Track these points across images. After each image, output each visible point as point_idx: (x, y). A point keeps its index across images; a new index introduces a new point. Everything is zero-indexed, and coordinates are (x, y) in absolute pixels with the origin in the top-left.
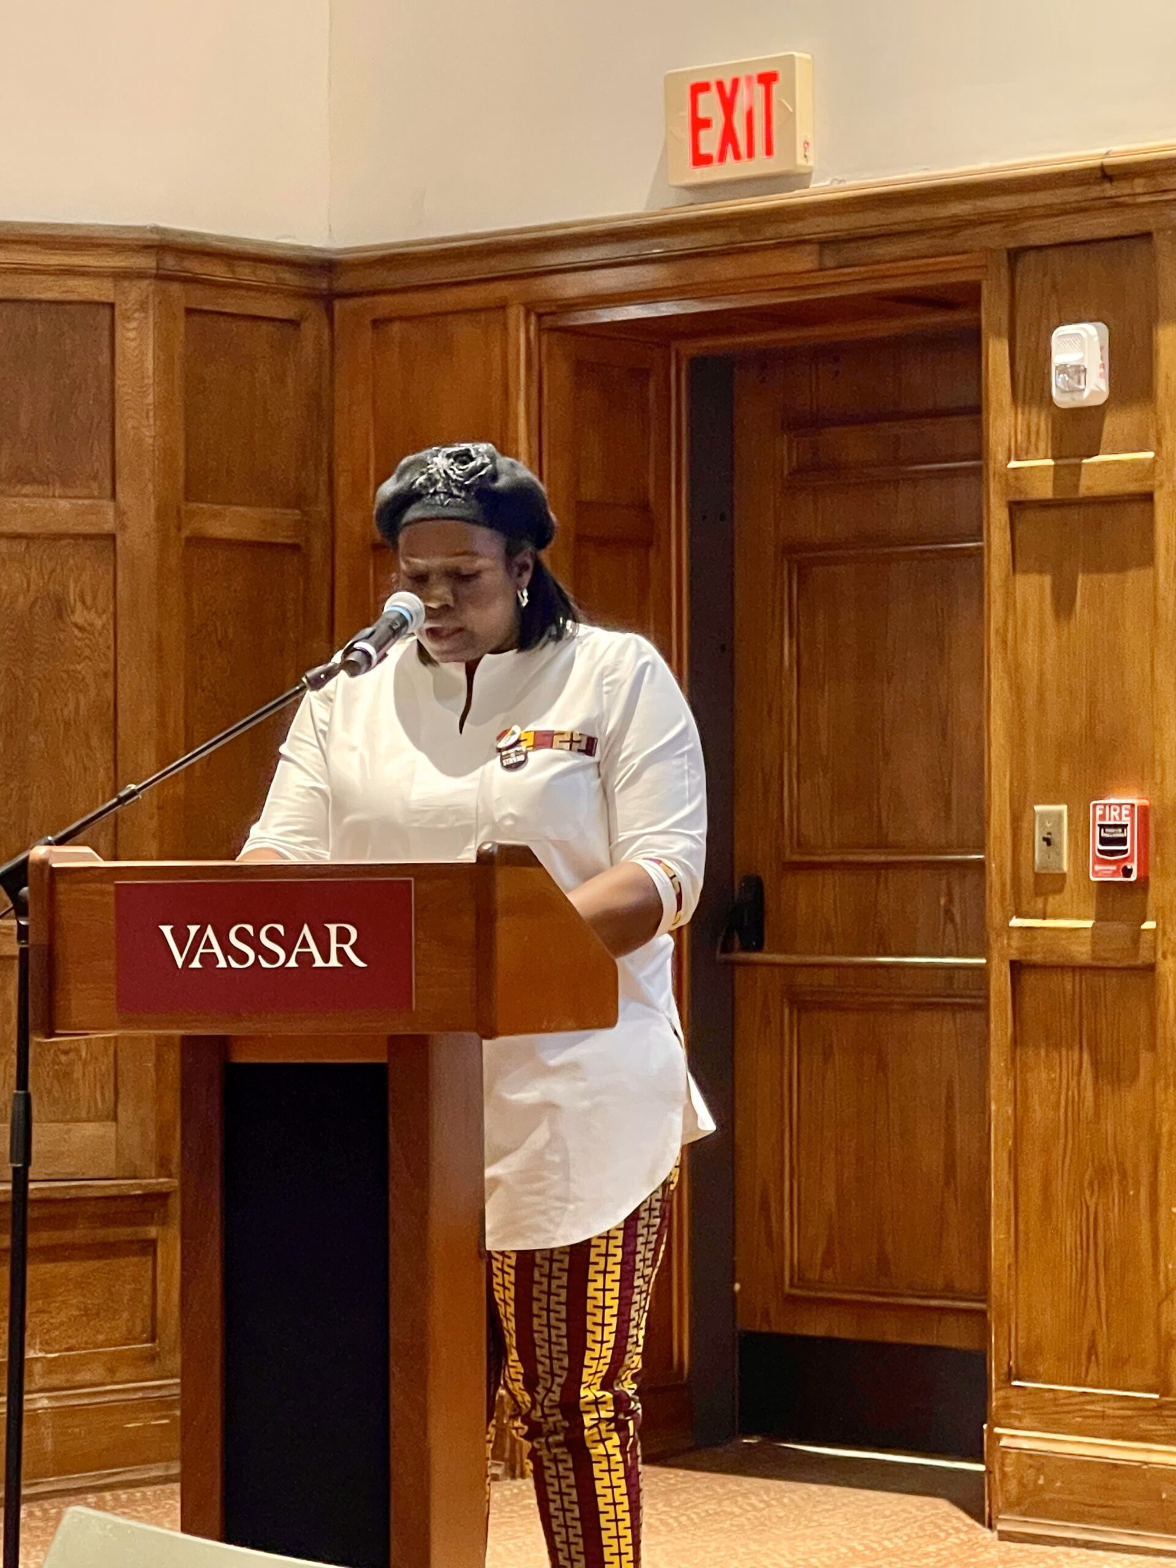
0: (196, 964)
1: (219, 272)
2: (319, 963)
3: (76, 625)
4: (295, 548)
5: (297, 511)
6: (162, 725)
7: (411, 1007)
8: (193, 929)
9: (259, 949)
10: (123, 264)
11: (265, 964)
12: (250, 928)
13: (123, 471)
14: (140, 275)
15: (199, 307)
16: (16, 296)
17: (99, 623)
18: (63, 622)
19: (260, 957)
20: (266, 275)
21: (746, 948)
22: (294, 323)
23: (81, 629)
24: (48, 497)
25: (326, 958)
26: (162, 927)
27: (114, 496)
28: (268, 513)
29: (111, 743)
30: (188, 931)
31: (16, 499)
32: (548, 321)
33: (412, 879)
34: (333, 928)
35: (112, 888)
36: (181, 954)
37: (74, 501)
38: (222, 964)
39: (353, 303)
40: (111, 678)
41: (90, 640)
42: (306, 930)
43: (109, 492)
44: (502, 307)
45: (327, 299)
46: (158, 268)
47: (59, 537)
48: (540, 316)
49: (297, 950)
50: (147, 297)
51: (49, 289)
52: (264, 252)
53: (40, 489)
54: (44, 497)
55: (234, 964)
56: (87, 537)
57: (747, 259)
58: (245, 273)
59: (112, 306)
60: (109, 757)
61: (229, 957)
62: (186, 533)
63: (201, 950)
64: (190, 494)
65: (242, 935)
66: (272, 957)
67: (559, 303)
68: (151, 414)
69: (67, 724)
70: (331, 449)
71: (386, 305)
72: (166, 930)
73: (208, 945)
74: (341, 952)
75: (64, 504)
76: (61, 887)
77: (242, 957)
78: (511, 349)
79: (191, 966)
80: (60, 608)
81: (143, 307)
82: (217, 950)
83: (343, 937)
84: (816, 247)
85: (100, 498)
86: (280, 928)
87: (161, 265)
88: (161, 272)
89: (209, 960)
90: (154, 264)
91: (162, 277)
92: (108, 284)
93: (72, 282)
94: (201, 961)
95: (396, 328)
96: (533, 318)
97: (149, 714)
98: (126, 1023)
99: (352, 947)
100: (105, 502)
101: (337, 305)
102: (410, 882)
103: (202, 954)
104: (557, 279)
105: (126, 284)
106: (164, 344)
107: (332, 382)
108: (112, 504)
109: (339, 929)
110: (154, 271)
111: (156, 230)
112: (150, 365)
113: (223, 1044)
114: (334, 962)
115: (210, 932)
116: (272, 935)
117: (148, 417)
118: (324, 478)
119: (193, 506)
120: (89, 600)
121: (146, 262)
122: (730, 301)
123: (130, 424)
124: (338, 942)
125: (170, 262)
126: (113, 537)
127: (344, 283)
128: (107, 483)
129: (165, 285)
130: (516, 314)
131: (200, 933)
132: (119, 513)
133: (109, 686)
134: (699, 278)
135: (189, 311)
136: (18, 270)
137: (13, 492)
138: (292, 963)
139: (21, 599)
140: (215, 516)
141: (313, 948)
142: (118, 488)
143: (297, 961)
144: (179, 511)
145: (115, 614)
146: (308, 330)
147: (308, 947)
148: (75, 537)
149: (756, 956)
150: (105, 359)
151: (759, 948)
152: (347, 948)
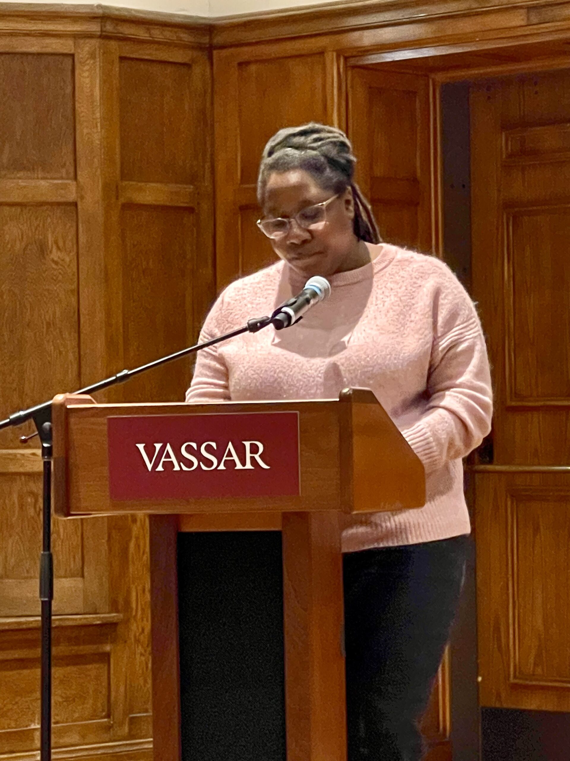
0: (160, 468)
1: (142, 33)
2: (239, 466)
3: (53, 261)
4: (191, 210)
5: (192, 187)
6: (109, 325)
7: (298, 493)
8: (158, 446)
9: (200, 458)
10: (79, 29)
11: (204, 468)
12: (194, 445)
13: (82, 162)
14: (89, 36)
15: (128, 55)
16: (11, 50)
17: (67, 259)
18: (44, 258)
19: (201, 463)
20: (169, 35)
21: (483, 463)
22: (187, 65)
23: (56, 263)
24: (34, 179)
25: (244, 463)
26: (138, 445)
27: (75, 178)
28: (173, 187)
29: (76, 335)
30: (155, 447)
31: (15, 181)
32: (352, 62)
33: (298, 412)
34: (247, 444)
35: (106, 421)
36: (151, 462)
37: (51, 181)
38: (177, 468)
39: (225, 53)
40: (76, 294)
41: (62, 270)
42: (230, 446)
43: (72, 175)
44: (321, 53)
45: (210, 49)
46: (102, 31)
47: (42, 204)
48: (346, 58)
49: (225, 458)
50: (95, 49)
51: (33, 45)
52: (168, 20)
53: (29, 174)
54: (31, 179)
55: (185, 468)
56: (59, 204)
57: (479, 19)
58: (157, 34)
59: (73, 55)
60: (75, 343)
61: (181, 464)
62: (122, 200)
63: (163, 459)
64: (124, 176)
65: (189, 449)
66: (209, 463)
67: (359, 49)
68: (99, 125)
69: (48, 324)
70: (213, 145)
71: (246, 53)
72: (141, 447)
73: (168, 456)
74: (253, 460)
75: (43, 183)
76: (72, 420)
77: (190, 464)
78: (329, 80)
79: (157, 470)
80: (43, 250)
81: (92, 56)
82: (173, 459)
83: (254, 449)
84: (526, 10)
85: (67, 179)
86: (214, 445)
87: (104, 29)
88: (104, 33)
89: (169, 465)
90: (99, 29)
91: (104, 37)
92: (70, 42)
93: (48, 41)
94: (163, 466)
95: (253, 68)
96: (342, 60)
97: (100, 316)
98: (115, 507)
99: (260, 456)
100: (69, 181)
101: (215, 52)
102: (296, 414)
103: (164, 462)
104: (357, 34)
105: (82, 41)
106: (106, 81)
107: (212, 104)
108: (75, 183)
109: (251, 444)
110: (99, 33)
111: (99, 6)
112: (97, 92)
113: (176, 519)
114: (249, 466)
115: (169, 447)
116: (209, 449)
117: (97, 127)
118: (207, 165)
119: (125, 183)
120: (61, 244)
121: (95, 28)
122: (469, 46)
123: (85, 131)
124: (251, 452)
125: (109, 27)
126: (75, 204)
127: (218, 39)
128: (72, 170)
129: (106, 42)
130: (331, 57)
131: (163, 448)
132: (79, 188)
133: (74, 300)
134: (449, 32)
135: (122, 59)
136: (13, 34)
137: (13, 176)
138: (222, 467)
139: (18, 243)
140: (140, 189)
141: (235, 457)
142: (79, 173)
143: (225, 465)
144: (117, 187)
145: (78, 253)
146: (197, 70)
147: (232, 456)
148: (52, 204)
149: (490, 467)
150: (69, 90)
151: (491, 462)
152: (257, 457)
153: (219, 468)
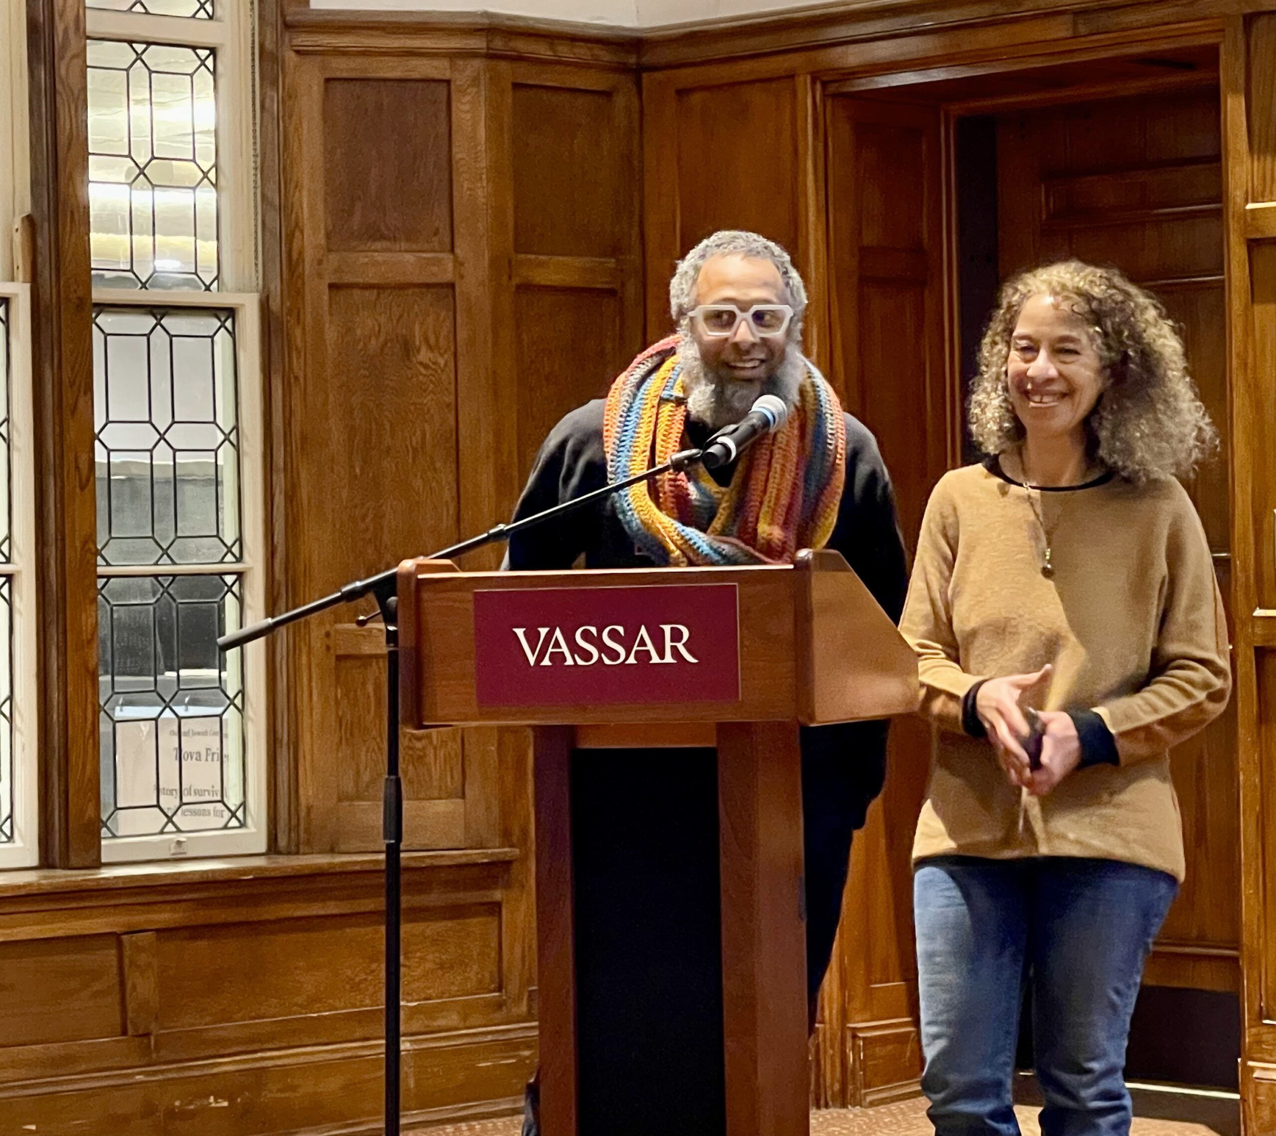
0: (546, 662)
2: (655, 659)
3: (421, 364)
4: (612, 294)
5: (613, 261)
6: (498, 450)
8: (543, 631)
9: (602, 648)
11: (607, 662)
12: (593, 630)
17: (441, 362)
18: (410, 361)
19: (603, 655)
23: (426, 367)
25: (662, 655)
26: (515, 630)
27: (452, 251)
28: (587, 262)
29: (454, 466)
30: (539, 633)
33: (737, 584)
34: (667, 628)
35: (470, 596)
36: (533, 653)
37: (418, 254)
38: (569, 662)
40: (453, 409)
41: (434, 377)
42: (643, 631)
43: (448, 247)
47: (405, 287)
49: (635, 648)
55: (580, 662)
56: (429, 287)
61: (576, 656)
62: (516, 280)
63: (550, 650)
64: (519, 247)
65: (586, 636)
66: (614, 655)
69: (415, 450)
70: (642, 204)
72: (520, 632)
73: (557, 645)
74: (674, 650)
76: (425, 595)
77: (587, 656)
79: (542, 664)
80: (407, 349)
82: (565, 649)
83: (676, 636)
85: (441, 252)
86: (621, 629)
89: (558, 658)
94: (551, 660)
97: (487, 440)
98: (485, 715)
99: (684, 645)
100: (445, 256)
102: (734, 587)
103: (551, 653)
108: (451, 257)
109: (672, 629)
113: (570, 732)
114: (669, 659)
115: (558, 633)
116: (613, 635)
118: (636, 229)
119: (522, 257)
120: (432, 341)
124: (672, 641)
126: (452, 287)
128: (447, 239)
131: (550, 634)
132: (457, 264)
133: (451, 416)
138: (632, 660)
139: (373, 340)
140: (541, 266)
141: (650, 647)
142: (457, 244)
143: (636, 658)
144: (510, 262)
145: (455, 353)
147: (645, 645)
148: (420, 286)
152: (680, 646)
153: (628, 662)
